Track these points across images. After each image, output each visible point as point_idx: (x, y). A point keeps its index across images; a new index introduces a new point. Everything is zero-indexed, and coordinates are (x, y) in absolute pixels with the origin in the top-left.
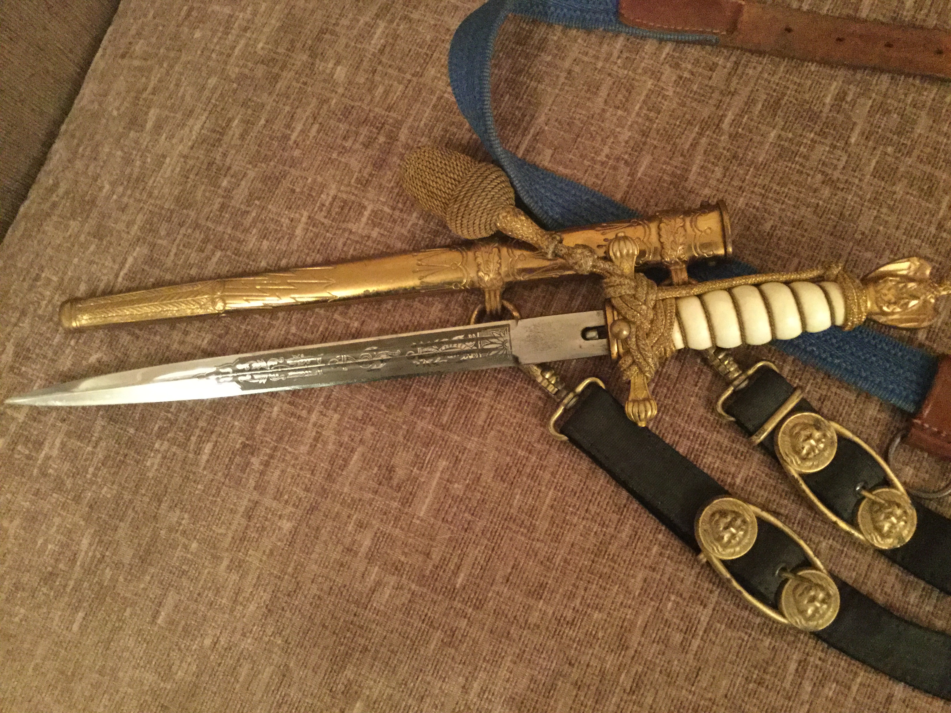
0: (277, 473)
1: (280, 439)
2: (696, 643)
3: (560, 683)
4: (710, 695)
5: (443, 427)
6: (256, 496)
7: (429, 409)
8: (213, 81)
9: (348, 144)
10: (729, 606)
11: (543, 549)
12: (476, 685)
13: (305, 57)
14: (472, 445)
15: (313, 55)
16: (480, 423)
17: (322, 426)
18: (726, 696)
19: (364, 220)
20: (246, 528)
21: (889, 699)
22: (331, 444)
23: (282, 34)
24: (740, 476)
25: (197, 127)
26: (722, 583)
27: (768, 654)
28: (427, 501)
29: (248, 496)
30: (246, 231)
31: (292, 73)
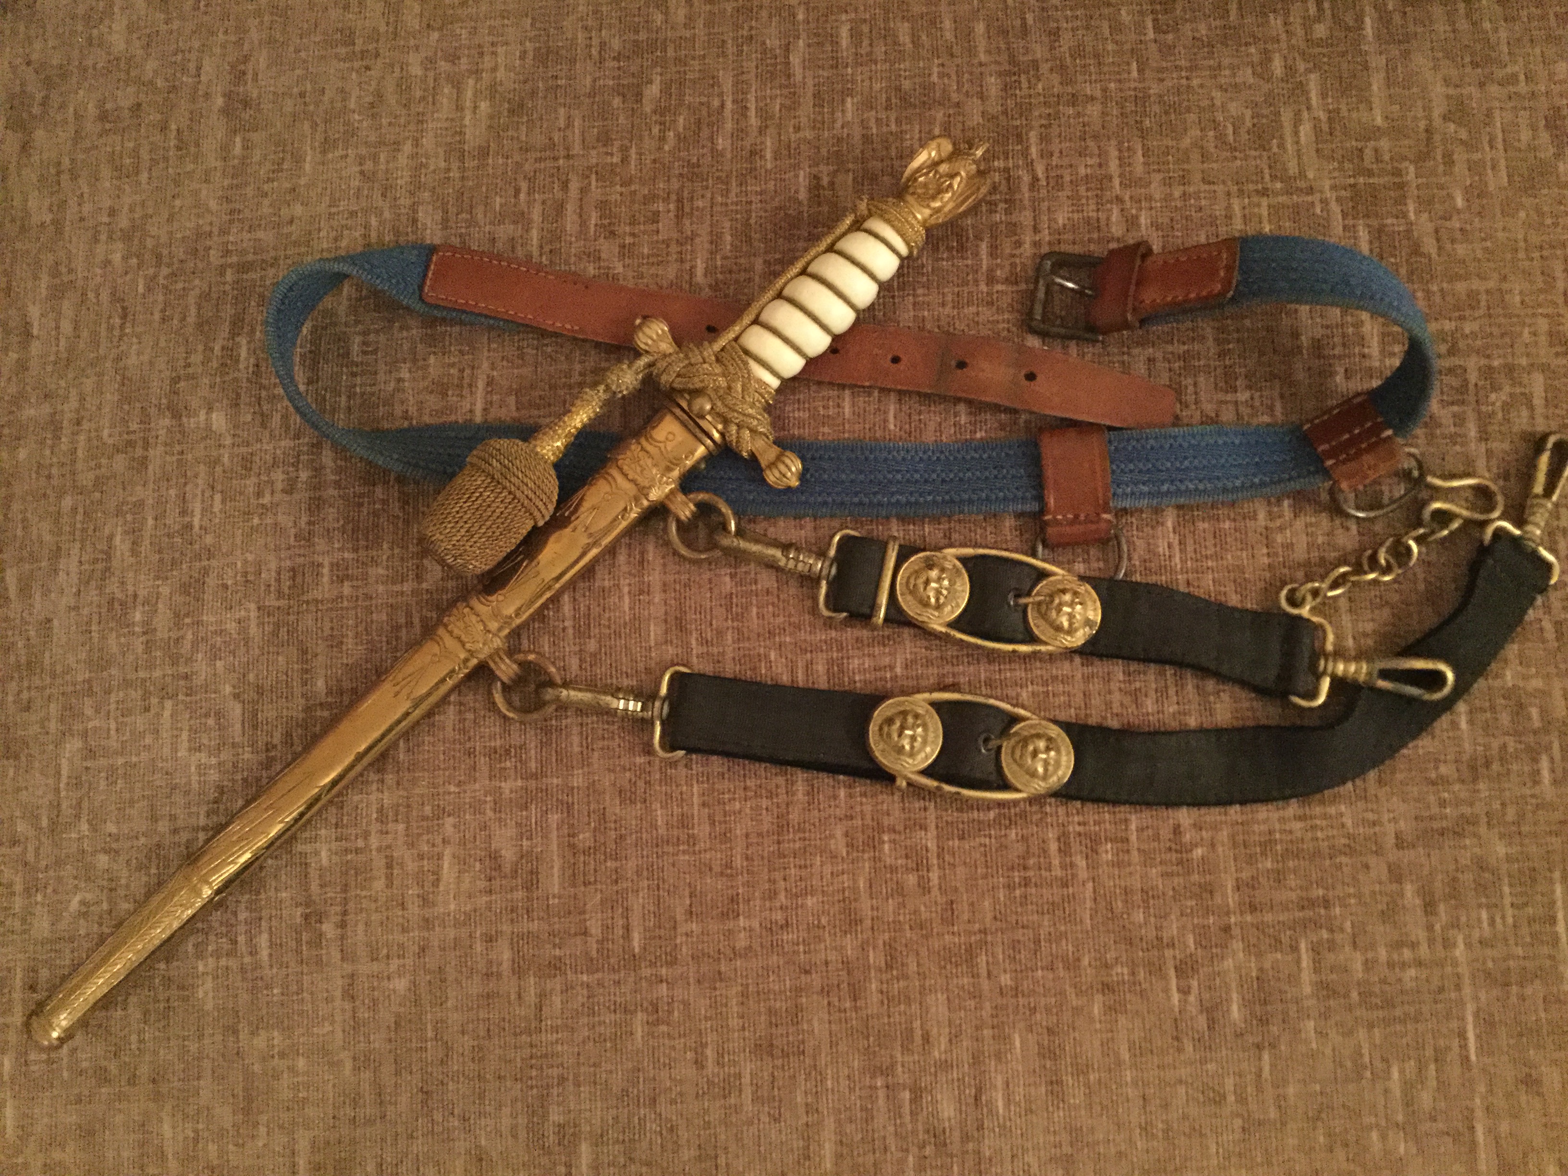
0: (361, 928)
1: (345, 888)
2: (934, 876)
3: (804, 1000)
4: (977, 926)
5: (535, 776)
6: (348, 968)
7: (508, 764)
8: (67, 502)
9: (266, 500)
10: (952, 815)
11: (717, 858)
12: (709, 1052)
13: (167, 422)
14: (578, 780)
15: (176, 415)
16: (577, 749)
17: (389, 847)
18: (995, 918)
19: (326, 579)
20: (354, 1012)
21: (1177, 830)
22: (410, 863)
23: (126, 407)
24: (898, 664)
25: (74, 567)
26: (931, 794)
27: (1020, 848)
28: (556, 870)
29: (338, 974)
30: (189, 660)
31: (161, 449)
